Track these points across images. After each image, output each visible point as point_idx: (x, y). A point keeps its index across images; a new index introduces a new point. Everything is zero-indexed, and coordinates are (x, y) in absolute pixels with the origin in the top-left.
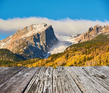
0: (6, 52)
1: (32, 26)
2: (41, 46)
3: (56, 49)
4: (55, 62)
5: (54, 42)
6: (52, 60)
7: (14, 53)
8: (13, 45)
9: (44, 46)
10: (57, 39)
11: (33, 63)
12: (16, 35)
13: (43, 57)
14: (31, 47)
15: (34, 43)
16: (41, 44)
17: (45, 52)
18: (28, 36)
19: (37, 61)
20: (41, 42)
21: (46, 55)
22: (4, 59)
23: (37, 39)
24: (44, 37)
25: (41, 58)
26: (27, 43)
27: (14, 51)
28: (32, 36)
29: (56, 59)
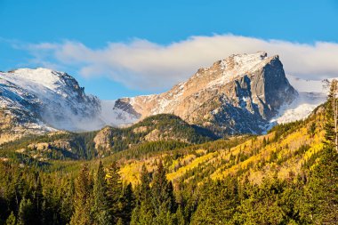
0: (172, 120)
1: (231, 58)
2: (254, 107)
3: (289, 112)
4: (284, 142)
5: (286, 95)
6: (276, 139)
7: (191, 123)
8: (188, 104)
9: (261, 107)
10: (291, 89)
11: (233, 146)
12: (195, 81)
13: (260, 132)
14: (229, 109)
15: (237, 99)
16: (254, 102)
17: (263, 120)
18: (221, 82)
19: (242, 141)
20: (254, 96)
21: (267, 127)
22: (166, 138)
23: (243, 89)
24: (262, 85)
25: (253, 133)
26: (220, 99)
27: (191, 120)
28: (231, 83)
29: (285, 137)
